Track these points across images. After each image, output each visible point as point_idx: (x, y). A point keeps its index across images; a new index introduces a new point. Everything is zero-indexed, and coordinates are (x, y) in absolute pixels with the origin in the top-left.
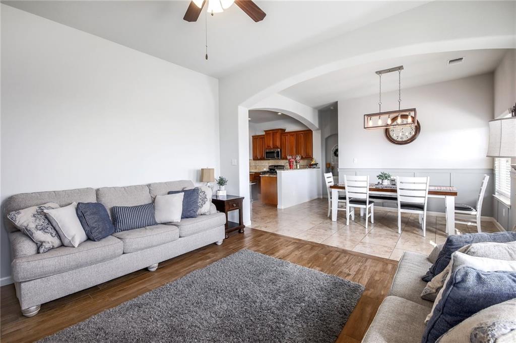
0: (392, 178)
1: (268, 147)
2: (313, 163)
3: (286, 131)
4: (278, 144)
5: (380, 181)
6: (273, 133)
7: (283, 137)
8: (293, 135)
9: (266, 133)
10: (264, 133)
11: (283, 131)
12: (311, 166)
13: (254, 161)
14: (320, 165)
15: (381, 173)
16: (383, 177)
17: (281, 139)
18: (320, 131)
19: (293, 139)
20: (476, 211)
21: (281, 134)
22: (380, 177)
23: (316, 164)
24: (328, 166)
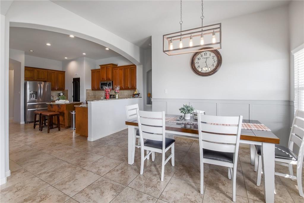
0: (195, 111)
1: (102, 79)
2: (135, 93)
3: (118, 66)
4: (110, 76)
5: (183, 114)
6: (106, 67)
7: (114, 71)
8: (122, 69)
9: (101, 68)
10: (99, 68)
11: (115, 66)
12: (134, 96)
13: (93, 91)
14: (142, 95)
15: (184, 106)
16: (186, 110)
17: (112, 72)
18: (142, 65)
19: (122, 72)
20: (297, 160)
21: (113, 68)
22: (182, 110)
23: (138, 94)
24: (149, 96)
